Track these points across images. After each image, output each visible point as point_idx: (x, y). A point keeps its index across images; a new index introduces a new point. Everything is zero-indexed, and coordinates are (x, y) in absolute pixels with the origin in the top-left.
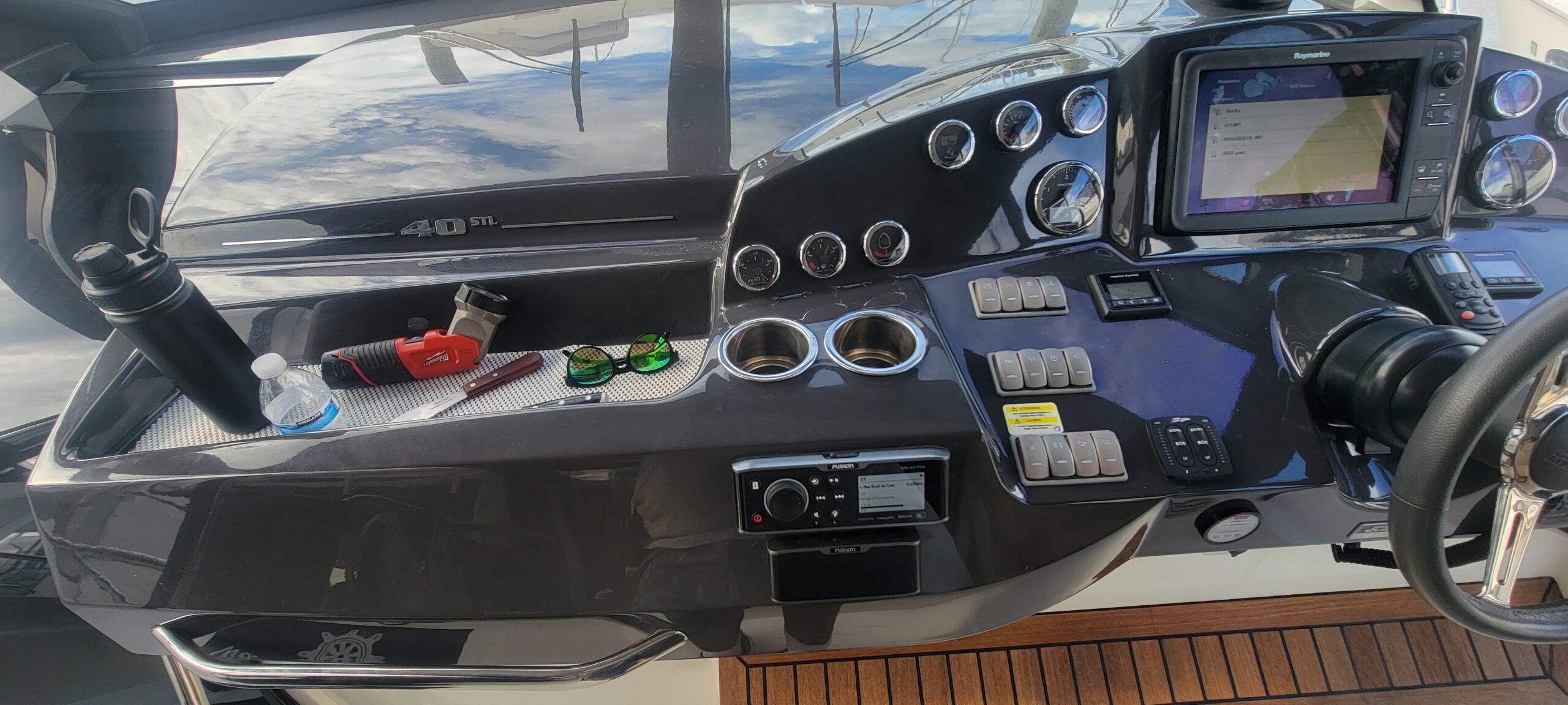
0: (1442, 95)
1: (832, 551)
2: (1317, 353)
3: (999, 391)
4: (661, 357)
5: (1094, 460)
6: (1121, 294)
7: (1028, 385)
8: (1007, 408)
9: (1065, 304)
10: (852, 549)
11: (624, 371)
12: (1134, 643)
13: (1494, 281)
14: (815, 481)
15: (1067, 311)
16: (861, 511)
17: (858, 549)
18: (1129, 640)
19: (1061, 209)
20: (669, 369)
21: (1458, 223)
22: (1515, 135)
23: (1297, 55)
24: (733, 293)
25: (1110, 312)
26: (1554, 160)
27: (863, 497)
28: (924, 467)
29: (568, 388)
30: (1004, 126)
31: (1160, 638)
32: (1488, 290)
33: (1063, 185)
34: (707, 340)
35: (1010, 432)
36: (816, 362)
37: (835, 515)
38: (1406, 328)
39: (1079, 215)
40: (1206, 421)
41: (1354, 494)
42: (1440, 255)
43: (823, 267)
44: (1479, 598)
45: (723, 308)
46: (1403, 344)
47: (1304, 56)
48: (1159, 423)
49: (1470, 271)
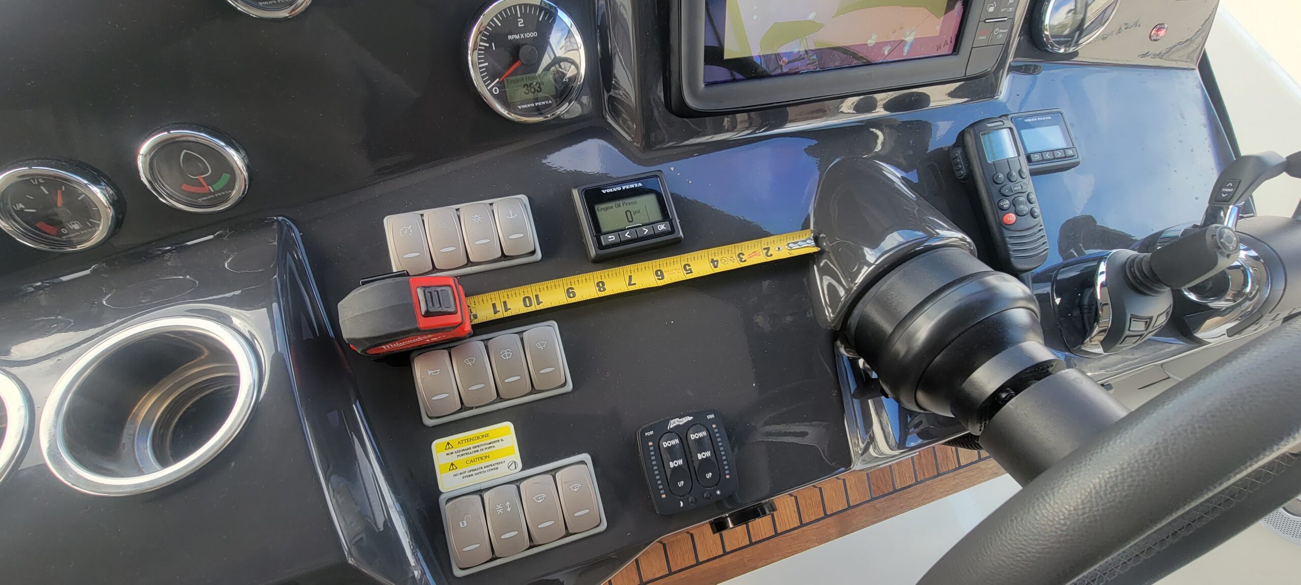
3: (427, 419)
5: (557, 519)
7: (467, 404)
8: (437, 446)
9: (534, 245)
13: (1038, 157)
15: (536, 256)
25: (597, 254)
35: (441, 489)
40: (712, 416)
42: (994, 130)
48: (652, 433)
49: (1019, 155)
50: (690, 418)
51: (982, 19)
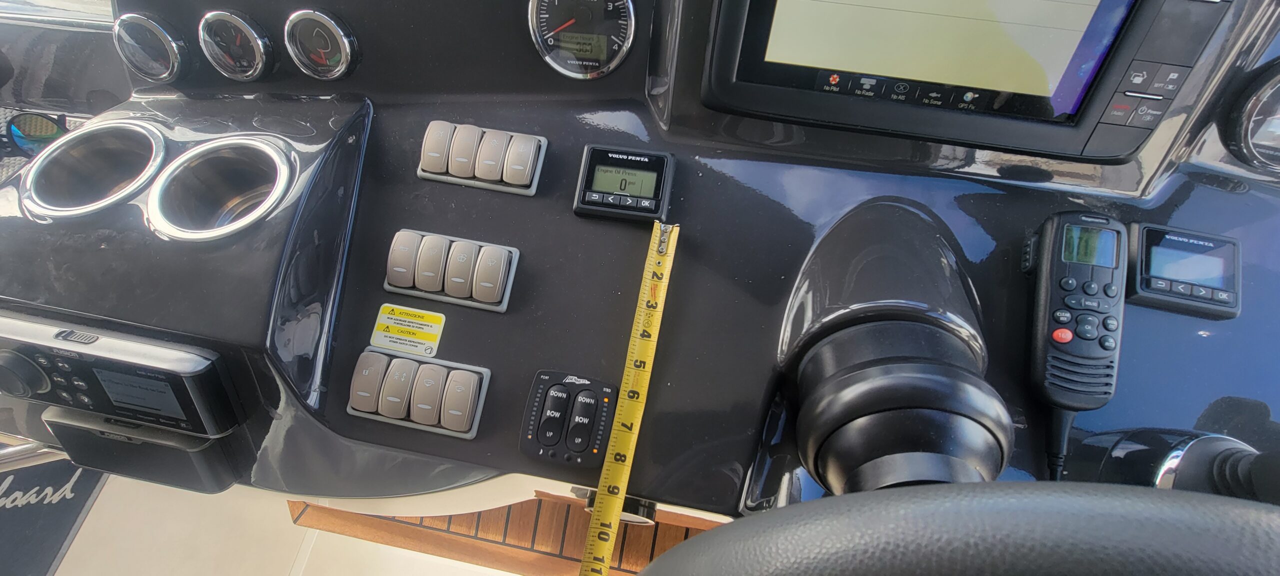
1: (103, 434)
3: (385, 283)
5: (434, 407)
7: (418, 286)
8: (384, 308)
10: (122, 438)
13: (1161, 285)
14: (42, 360)
15: (532, 192)
16: (115, 404)
17: (129, 439)
25: (578, 208)
27: (109, 390)
28: (164, 377)
35: (370, 339)
37: (87, 401)
43: (245, 64)
48: (547, 378)
50: (587, 382)
51: (1121, 89)
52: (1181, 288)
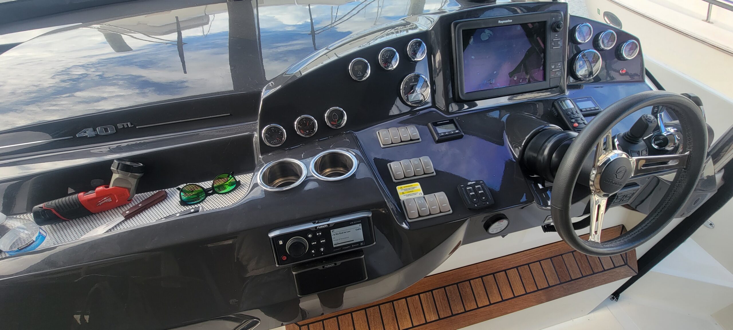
0: (556, 35)
1: (323, 267)
2: (522, 147)
3: (394, 180)
4: (231, 184)
5: (437, 206)
6: (441, 130)
7: (406, 176)
8: (398, 188)
9: (419, 137)
10: (333, 265)
11: (212, 194)
12: (471, 281)
13: (584, 110)
14: (310, 236)
15: (420, 140)
16: (334, 246)
17: (335, 264)
18: (469, 280)
19: (414, 94)
20: (236, 190)
21: (570, 87)
22: (586, 50)
23: (499, 22)
24: (265, 149)
25: (438, 139)
26: (601, 59)
27: (334, 239)
28: (360, 221)
29: (182, 207)
30: (382, 59)
31: (481, 277)
32: (582, 114)
33: (412, 84)
34: (253, 174)
35: (400, 198)
36: (307, 177)
37: (322, 250)
38: (554, 133)
39: (422, 96)
40: (482, 182)
41: (542, 204)
42: (564, 101)
43: (308, 132)
44: (589, 241)
45: (260, 156)
46: (552, 139)
47: (502, 22)
48: (463, 185)
49: (575, 107)
50: (475, 182)
51: (551, 70)
52: (588, 109)
